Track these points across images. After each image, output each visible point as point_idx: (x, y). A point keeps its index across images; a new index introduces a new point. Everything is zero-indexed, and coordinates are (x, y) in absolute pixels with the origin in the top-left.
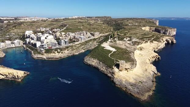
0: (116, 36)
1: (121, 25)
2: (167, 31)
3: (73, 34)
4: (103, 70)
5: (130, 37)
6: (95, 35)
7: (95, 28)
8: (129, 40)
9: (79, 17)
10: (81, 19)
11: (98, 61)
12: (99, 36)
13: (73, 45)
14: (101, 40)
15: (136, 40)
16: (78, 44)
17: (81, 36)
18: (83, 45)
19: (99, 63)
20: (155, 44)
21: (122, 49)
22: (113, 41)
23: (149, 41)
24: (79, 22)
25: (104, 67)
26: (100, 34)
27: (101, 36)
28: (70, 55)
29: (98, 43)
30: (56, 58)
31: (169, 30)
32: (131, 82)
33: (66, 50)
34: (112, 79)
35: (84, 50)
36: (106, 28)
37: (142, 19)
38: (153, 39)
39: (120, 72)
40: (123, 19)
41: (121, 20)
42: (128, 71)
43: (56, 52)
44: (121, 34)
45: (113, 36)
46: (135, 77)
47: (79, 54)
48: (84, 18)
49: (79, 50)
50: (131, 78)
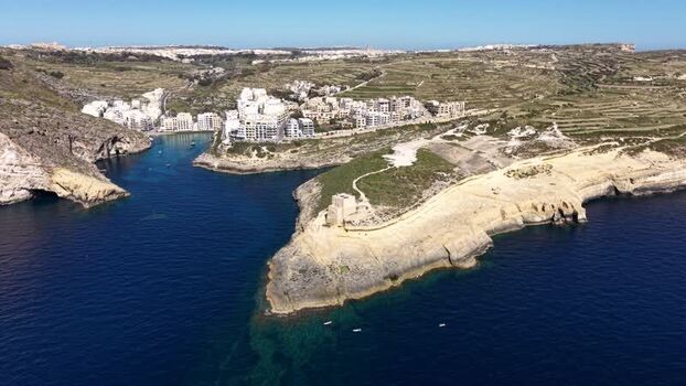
1: (602, 79)
6: (439, 110)
13: (324, 137)
16: (346, 137)
18: (358, 142)
22: (460, 135)
23: (620, 149)
28: (289, 166)
30: (240, 170)
33: (289, 151)
35: (353, 156)
38: (657, 140)
42: (347, 231)
43: (256, 152)
49: (330, 156)
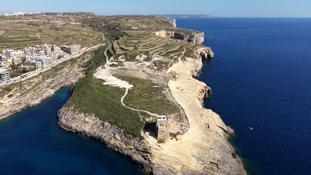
0: (119, 51)
1: (117, 28)
2: (193, 37)
3: (20, 52)
4: (118, 143)
5: (147, 53)
6: (72, 50)
7: (68, 36)
8: (145, 60)
9: (27, 13)
10: (33, 16)
11: (98, 119)
12: (81, 54)
13: (22, 80)
14: (86, 60)
15: (158, 59)
16: (36, 76)
17: (41, 57)
18: (48, 78)
19: (103, 124)
20: (190, 62)
21: (143, 82)
22: (116, 63)
23: (179, 58)
24: (29, 24)
25: (118, 137)
26: (81, 48)
27: (85, 53)
28: (18, 108)
29: (82, 69)
31: (196, 35)
32: (194, 169)
33: (6, 96)
34: (148, 170)
35: (53, 88)
36: (91, 35)
37: (149, 17)
38: (183, 53)
39: (160, 144)
40: (118, 18)
41: (114, 20)
42: (177, 140)
44: (127, 48)
45: (111, 51)
46: (195, 151)
47: (43, 101)
48: (38, 14)
49: (40, 93)
50: (189, 155)
